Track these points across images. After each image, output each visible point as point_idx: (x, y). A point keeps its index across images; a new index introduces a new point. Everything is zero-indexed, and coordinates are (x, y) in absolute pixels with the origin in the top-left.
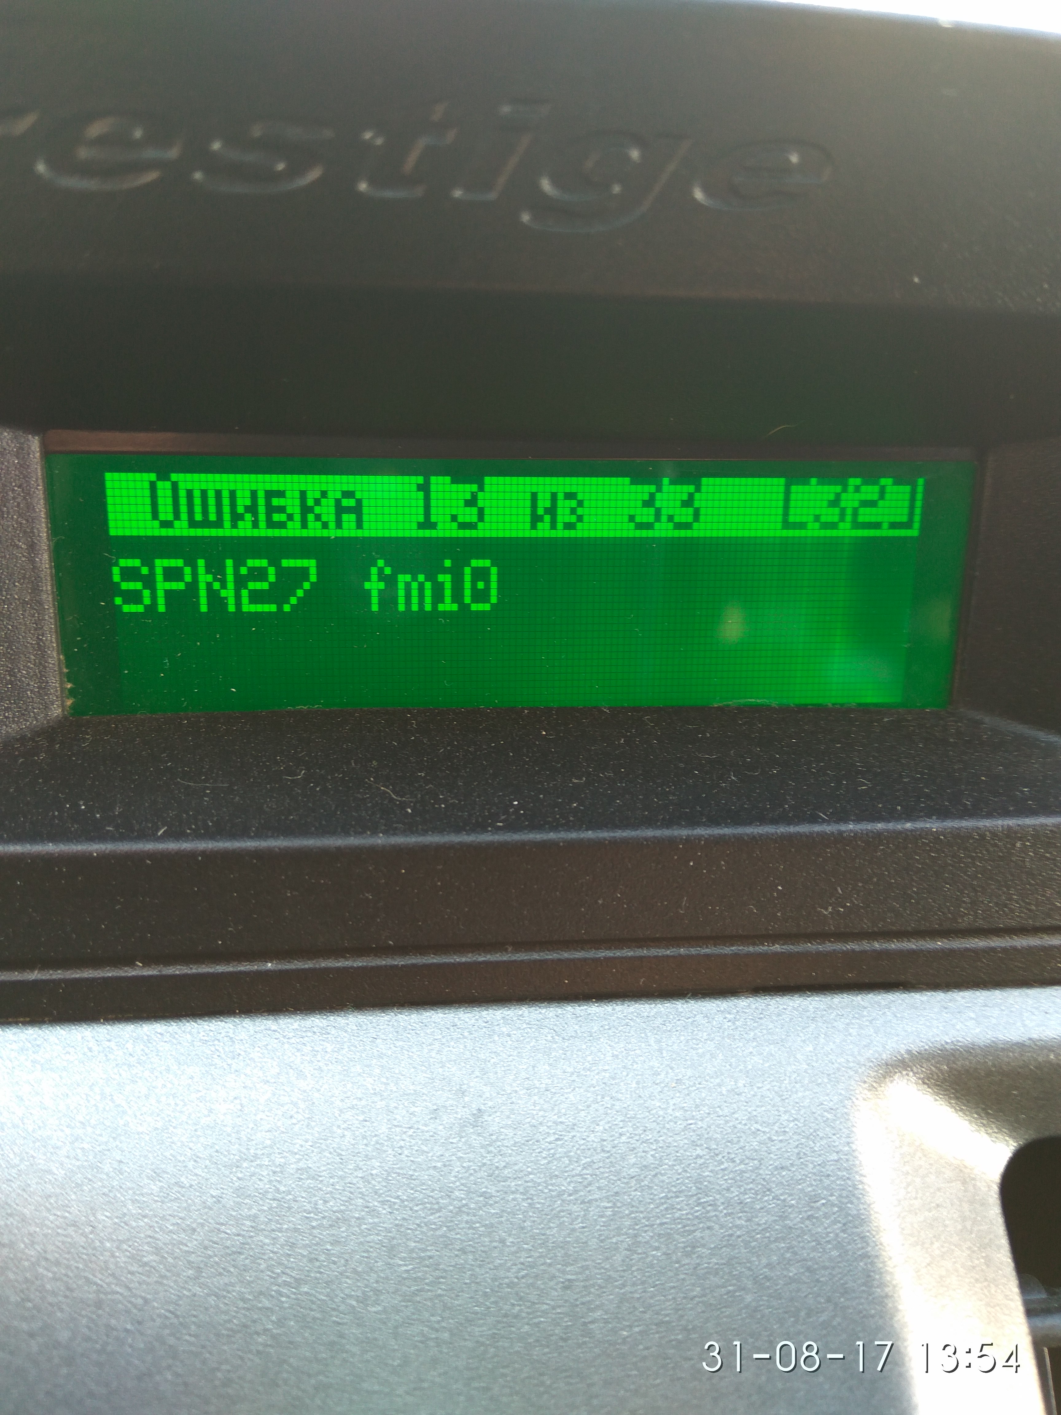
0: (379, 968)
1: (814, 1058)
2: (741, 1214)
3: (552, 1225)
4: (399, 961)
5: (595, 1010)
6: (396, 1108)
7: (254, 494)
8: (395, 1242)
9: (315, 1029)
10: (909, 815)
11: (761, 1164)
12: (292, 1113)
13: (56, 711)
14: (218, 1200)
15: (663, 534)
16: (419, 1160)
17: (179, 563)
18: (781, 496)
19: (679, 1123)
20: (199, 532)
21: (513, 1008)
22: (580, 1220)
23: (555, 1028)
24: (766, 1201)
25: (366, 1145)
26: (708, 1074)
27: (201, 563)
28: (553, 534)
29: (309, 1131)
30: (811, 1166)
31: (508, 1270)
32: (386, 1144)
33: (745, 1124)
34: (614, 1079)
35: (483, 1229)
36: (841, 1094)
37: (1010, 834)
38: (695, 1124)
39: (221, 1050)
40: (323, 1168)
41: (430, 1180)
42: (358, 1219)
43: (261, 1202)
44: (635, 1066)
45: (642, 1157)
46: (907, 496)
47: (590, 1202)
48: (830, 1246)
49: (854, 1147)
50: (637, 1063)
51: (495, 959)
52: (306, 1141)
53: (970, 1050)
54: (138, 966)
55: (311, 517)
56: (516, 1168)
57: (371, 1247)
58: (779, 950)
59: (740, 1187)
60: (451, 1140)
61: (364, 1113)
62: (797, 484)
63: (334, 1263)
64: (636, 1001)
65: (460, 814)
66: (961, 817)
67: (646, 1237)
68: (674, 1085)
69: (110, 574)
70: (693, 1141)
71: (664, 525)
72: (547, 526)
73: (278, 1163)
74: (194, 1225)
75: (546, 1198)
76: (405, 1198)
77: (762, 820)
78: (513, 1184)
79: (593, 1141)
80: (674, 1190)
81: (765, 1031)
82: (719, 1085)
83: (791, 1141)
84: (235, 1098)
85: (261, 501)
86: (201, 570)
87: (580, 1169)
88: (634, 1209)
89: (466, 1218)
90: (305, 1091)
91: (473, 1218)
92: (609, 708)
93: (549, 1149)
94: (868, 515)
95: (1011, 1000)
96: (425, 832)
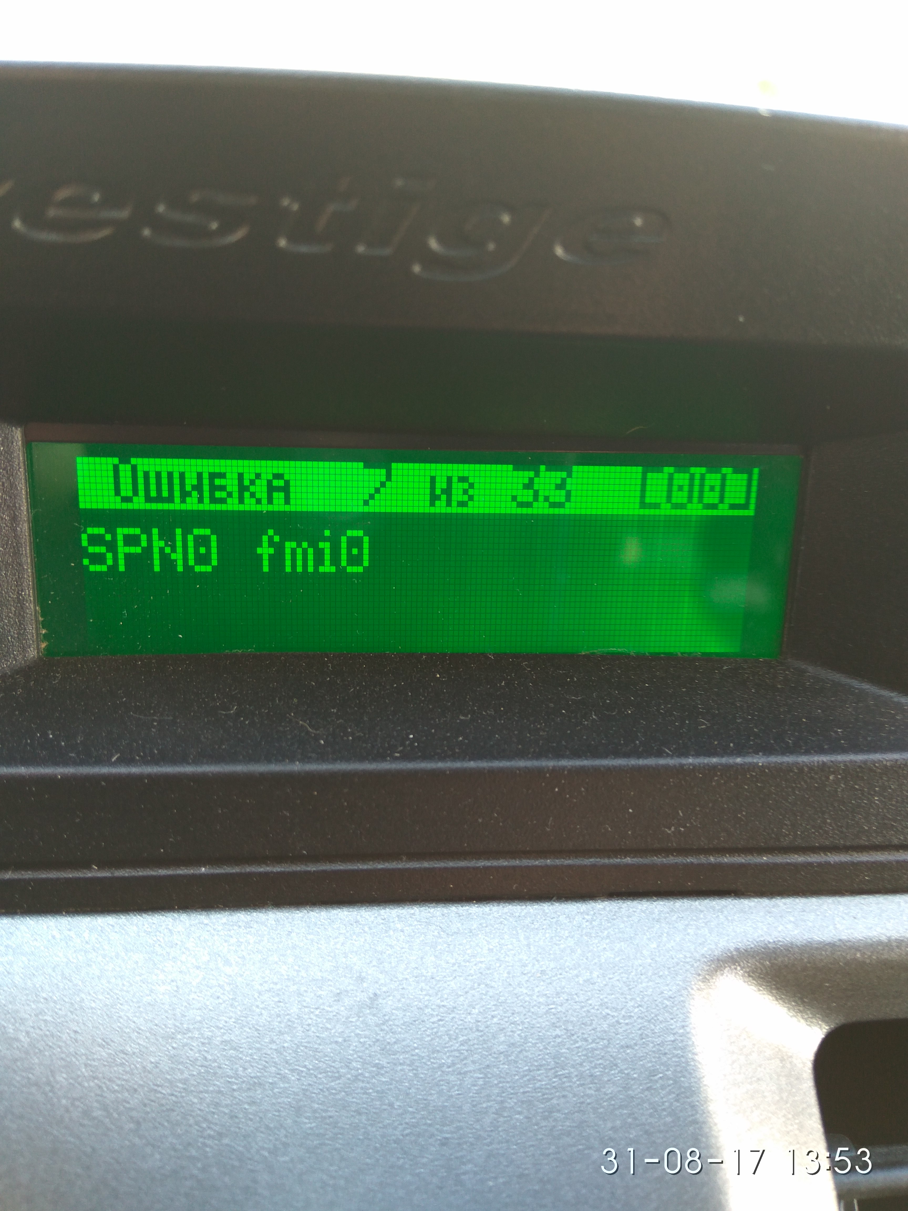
0: (295, 873)
1: (657, 954)
2: (591, 1085)
3: (433, 1092)
4: (312, 868)
5: (475, 910)
6: (306, 991)
7: (200, 476)
8: (302, 1103)
9: (240, 924)
10: (740, 751)
12: (219, 994)
13: (32, 653)
14: (156, 1065)
15: (540, 512)
18: (639, 482)
19: (542, 1007)
20: (154, 506)
21: (406, 908)
23: (441, 925)
24: (613, 1074)
25: (280, 1022)
26: (568, 967)
27: (155, 531)
28: (449, 510)
29: (233, 1010)
30: (652, 1045)
31: (395, 1128)
32: (296, 1021)
33: (598, 1010)
34: (489, 969)
35: (375, 1094)
36: (678, 985)
37: (823, 767)
38: (555, 1008)
39: (161, 940)
40: (243, 1041)
43: (191, 1068)
45: (510, 1036)
46: (745, 483)
47: (466, 1073)
48: (665, 1113)
49: (688, 1030)
50: (508, 956)
51: (392, 867)
52: (230, 1018)
53: (789, 948)
54: (94, 869)
55: (247, 494)
56: (404, 1043)
57: (282, 1107)
58: (630, 862)
59: (591, 1062)
60: (350, 1020)
61: (278, 995)
62: (652, 472)
63: (251, 1120)
64: (509, 903)
65: (364, 745)
66: (783, 754)
67: (511, 1103)
69: (80, 540)
70: (554, 1023)
71: (541, 504)
72: (444, 503)
73: (206, 1036)
74: (136, 1087)
75: (428, 1070)
76: (311, 1067)
77: (617, 754)
78: (401, 1057)
79: (470, 1022)
80: (536, 1064)
81: (617, 930)
82: (577, 976)
83: (635, 1024)
84: (173, 981)
85: (206, 482)
86: (155, 537)
87: (457, 1045)
88: (502, 1080)
89: (361, 1084)
90: (230, 976)
91: (368, 1085)
92: (494, 655)
93: (433, 1029)
94: (711, 497)
95: (825, 907)
96: (334, 760)
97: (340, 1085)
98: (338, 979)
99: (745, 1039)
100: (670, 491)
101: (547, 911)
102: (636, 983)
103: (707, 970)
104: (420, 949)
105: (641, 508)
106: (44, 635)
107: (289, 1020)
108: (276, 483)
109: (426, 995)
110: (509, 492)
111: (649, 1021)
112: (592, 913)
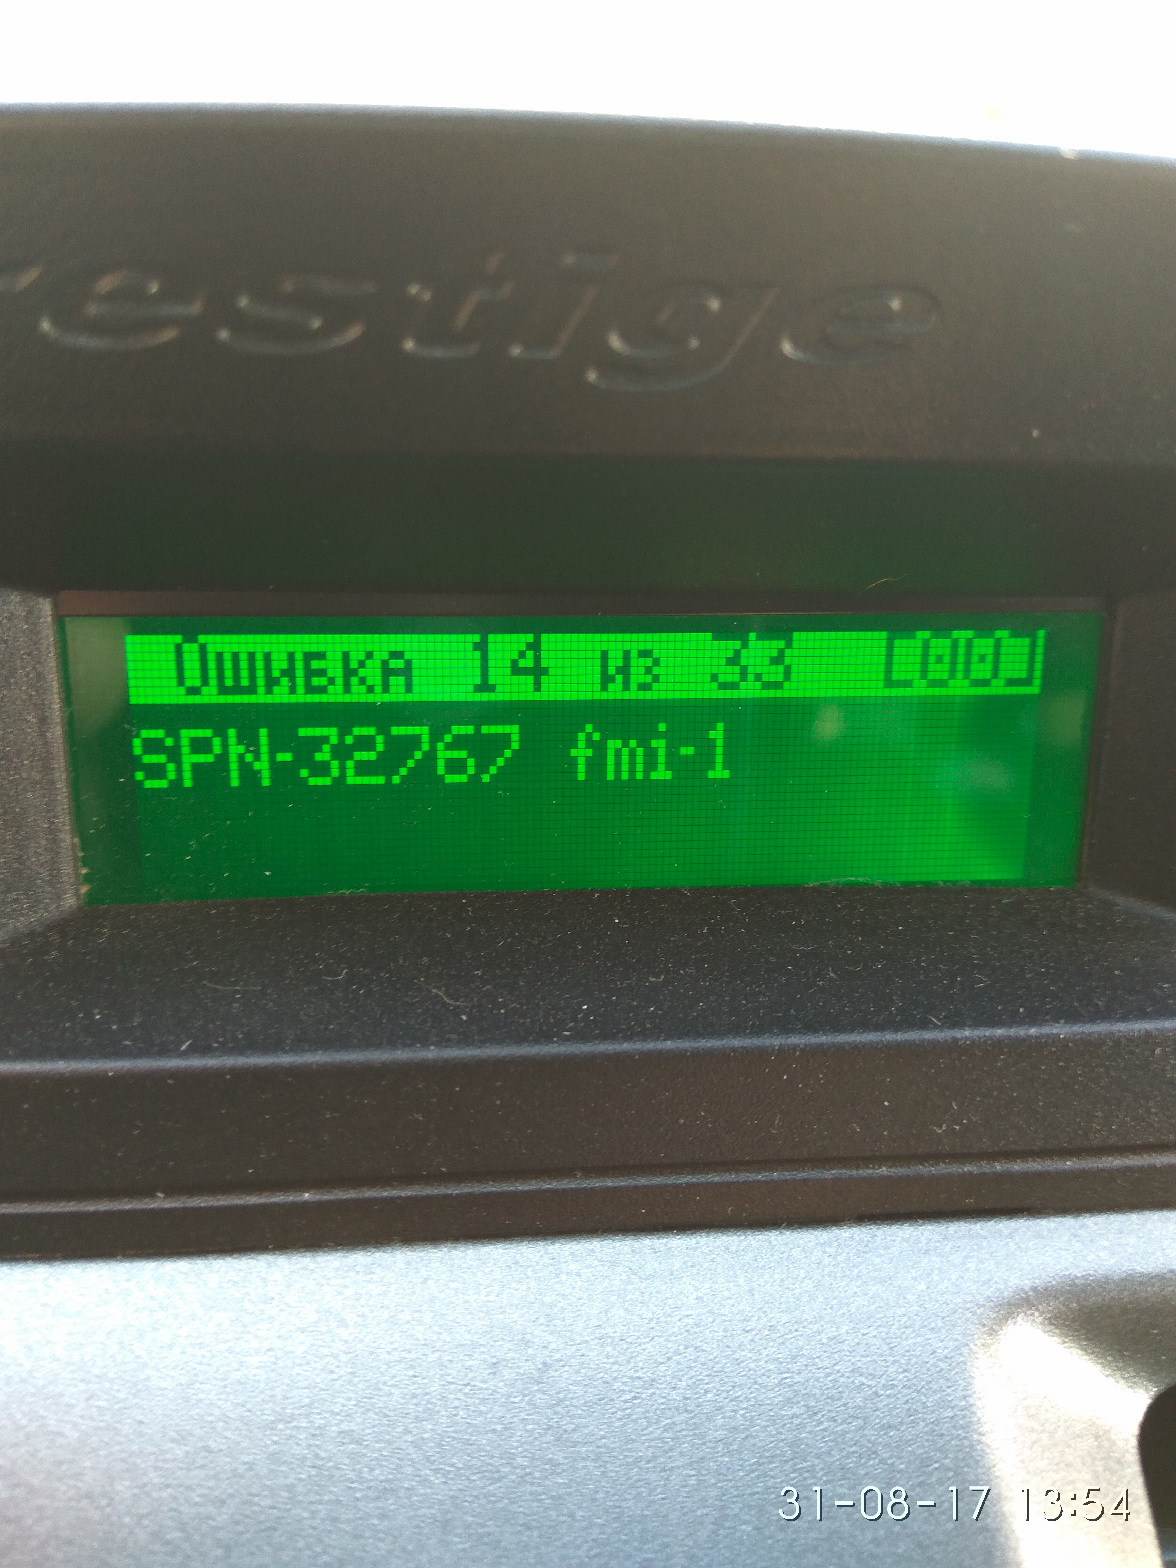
0: (429, 1198)
1: (927, 1299)
3: (628, 1496)
4: (453, 1190)
5: (676, 1243)
6: (450, 1361)
7: (291, 656)
8: (449, 1516)
9: (358, 1268)
10: (1033, 1019)
11: (866, 1423)
12: (332, 1367)
13: (69, 901)
14: (251, 1466)
15: (750, 695)
16: (476, 1422)
17: (208, 733)
18: (883, 651)
19: (773, 1376)
20: (230, 699)
21: (583, 1242)
22: (659, 1490)
23: (631, 1265)
25: (416, 1405)
26: (806, 1320)
27: (232, 732)
28: (626, 695)
29: (352, 1388)
30: (923, 1424)
31: (578, 1548)
32: (439, 1403)
33: (848, 1378)
34: (698, 1325)
35: (549, 1501)
36: (956, 1340)
37: (1147, 1039)
38: (791, 1377)
39: (252, 1292)
40: (368, 1431)
41: (488, 1445)
42: (408, 1489)
43: (298, 1470)
44: (723, 1310)
45: (730, 1417)
46: (1026, 650)
47: (671, 1469)
48: (944, 1517)
49: (971, 1401)
50: (724, 1306)
51: (563, 1186)
52: (349, 1399)
53: (1103, 1283)
54: (160, 1197)
55: (354, 680)
56: (586, 1431)
57: (423, 1522)
58: (886, 1173)
60: (512, 1400)
61: (413, 1367)
62: (901, 638)
63: (382, 1540)
64: (723, 1232)
65: (522, 1021)
66: (1092, 1020)
67: (735, 1509)
68: (767, 1332)
69: (130, 747)
70: (789, 1399)
71: (751, 685)
72: (620, 687)
73: (317, 1425)
74: (224, 1497)
75: (621, 1466)
76: (460, 1465)
77: (866, 1026)
78: (583, 1449)
79: (675, 1399)
80: (767, 1454)
81: (870, 1267)
82: (819, 1332)
84: (269, 1350)
85: (299, 664)
86: (232, 740)
87: (659, 1431)
88: (721, 1477)
89: (530, 1488)
90: (347, 1342)
91: (538, 1489)
92: (690, 890)
93: (625, 1409)
94: (982, 671)
95: (1149, 1226)
96: (482, 1043)
97: (501, 1490)
98: (493, 1343)
99: (1047, 1410)
100: (925, 663)
101: (775, 1243)
102: (899, 1340)
103: (994, 1319)
104: (603, 1300)
105: (885, 687)
106: (86, 875)
107: (429, 1402)
108: (393, 664)
109: (614, 1363)
110: (707, 670)
111: (919, 1391)
112: (836, 1244)
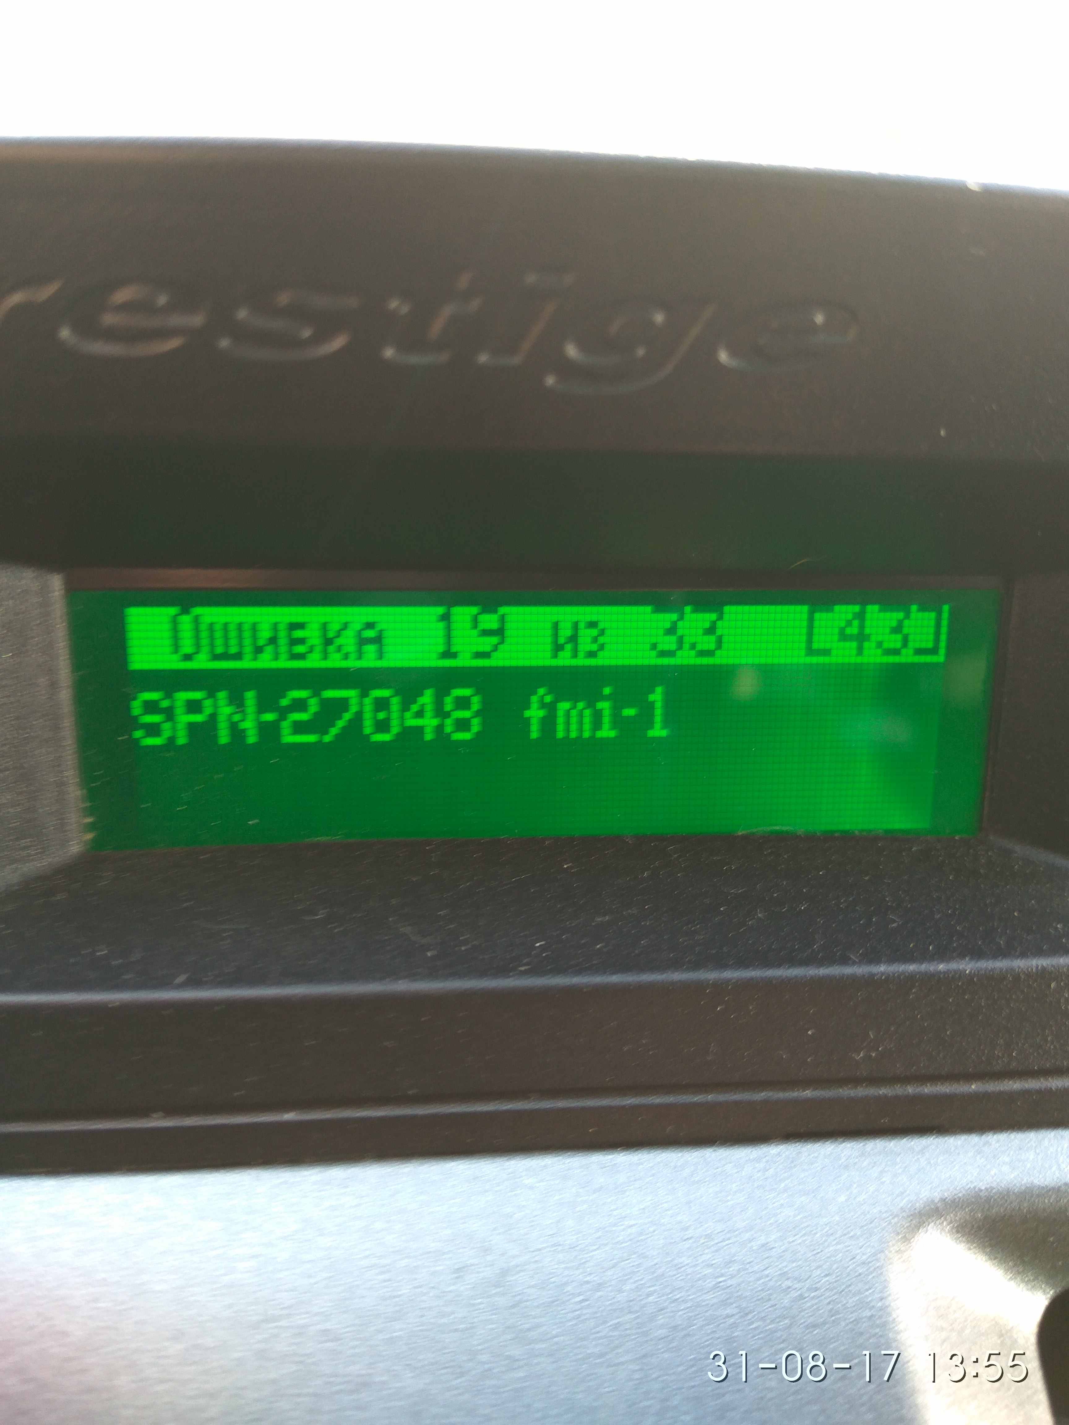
0: (398, 1118)
1: (846, 1210)
3: (578, 1390)
4: (418, 1111)
5: (624, 1159)
7: (275, 627)
11: (793, 1323)
13: (76, 848)
15: (685, 662)
16: (441, 1322)
17: (200, 695)
18: (805, 623)
20: (220, 665)
21: (536, 1158)
22: (608, 1383)
25: (387, 1306)
26: (739, 1229)
27: (222, 695)
28: (574, 662)
30: (844, 1323)
32: (407, 1305)
33: (776, 1282)
34: (641, 1234)
35: (506, 1394)
36: (873, 1247)
37: (1044, 974)
38: (724, 1282)
40: (344, 1330)
41: (452, 1343)
42: (380, 1383)
44: (663, 1221)
45: (670, 1318)
46: (933, 623)
49: (887, 1302)
51: (517, 1108)
55: (331, 648)
56: (540, 1330)
58: (810, 1096)
60: (473, 1302)
61: (384, 1272)
62: (821, 612)
64: (663, 1149)
68: (703, 1241)
69: (130, 708)
71: (686, 653)
72: (569, 654)
81: (795, 1182)
82: (750, 1241)
83: (823, 1298)
85: (282, 634)
86: (223, 702)
87: (606, 1331)
88: (663, 1372)
89: (490, 1382)
91: (497, 1383)
92: (632, 838)
93: (575, 1311)
94: (893, 641)
96: (447, 977)
97: (464, 1384)
98: (456, 1251)
99: (955, 1311)
101: (710, 1158)
102: (822, 1247)
103: (907, 1227)
104: (555, 1212)
105: (807, 655)
106: (90, 824)
107: (398, 1304)
108: (366, 634)
109: (565, 1269)
110: (647, 639)
111: (840, 1294)
112: (764, 1159)
